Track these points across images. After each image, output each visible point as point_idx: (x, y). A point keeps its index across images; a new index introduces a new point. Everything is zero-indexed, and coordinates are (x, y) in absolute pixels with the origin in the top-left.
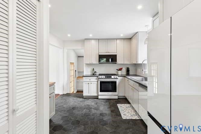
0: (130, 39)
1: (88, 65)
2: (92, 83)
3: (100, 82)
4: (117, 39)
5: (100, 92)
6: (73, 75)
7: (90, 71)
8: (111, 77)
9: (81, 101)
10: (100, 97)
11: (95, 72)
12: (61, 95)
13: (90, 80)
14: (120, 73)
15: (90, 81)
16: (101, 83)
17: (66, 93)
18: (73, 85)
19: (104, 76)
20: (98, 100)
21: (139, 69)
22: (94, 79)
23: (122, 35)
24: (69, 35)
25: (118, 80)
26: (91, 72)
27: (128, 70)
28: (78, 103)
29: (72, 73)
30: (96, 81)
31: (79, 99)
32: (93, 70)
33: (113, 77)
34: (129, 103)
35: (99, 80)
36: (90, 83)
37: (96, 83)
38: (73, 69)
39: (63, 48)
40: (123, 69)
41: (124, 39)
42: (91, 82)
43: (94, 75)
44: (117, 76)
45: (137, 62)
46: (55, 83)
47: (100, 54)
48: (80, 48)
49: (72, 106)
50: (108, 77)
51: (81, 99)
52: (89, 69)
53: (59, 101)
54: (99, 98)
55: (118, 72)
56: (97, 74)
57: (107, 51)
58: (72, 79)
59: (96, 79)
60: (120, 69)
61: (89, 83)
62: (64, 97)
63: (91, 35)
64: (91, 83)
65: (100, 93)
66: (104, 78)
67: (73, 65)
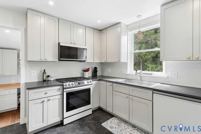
0: (101, 30)
2: (51, 98)
3: (67, 94)
4: (86, 27)
7: (36, 75)
11: (48, 76)
15: (47, 95)
16: (69, 95)
19: (73, 83)
20: (63, 127)
25: (92, 86)
26: (39, 77)
27: (95, 71)
30: (59, 93)
32: (44, 72)
33: (86, 82)
34: (112, 116)
35: (65, 92)
36: (46, 100)
37: (59, 97)
40: (90, 69)
42: (49, 98)
45: (119, 61)
47: (62, 45)
52: (35, 71)
54: (64, 124)
56: (52, 79)
57: (72, 42)
61: (43, 102)
64: (48, 100)
66: (74, 85)
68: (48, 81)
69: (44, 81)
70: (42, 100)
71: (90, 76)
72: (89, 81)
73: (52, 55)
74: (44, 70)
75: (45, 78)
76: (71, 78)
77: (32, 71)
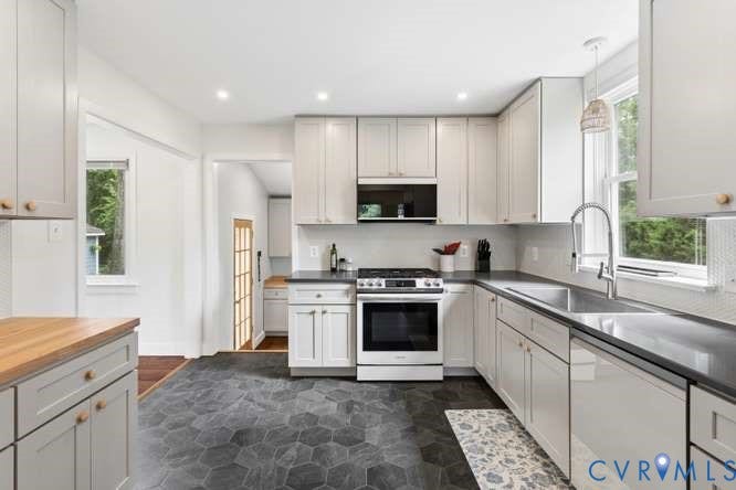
0: (496, 116)
2: (329, 309)
3: (365, 305)
4: (436, 117)
5: (365, 349)
6: (248, 270)
7: (318, 255)
8: (413, 284)
9: (278, 395)
10: (362, 374)
11: (342, 260)
12: (193, 360)
13: (319, 296)
14: (448, 264)
15: (320, 300)
16: (368, 308)
17: (212, 354)
18: (248, 314)
19: (383, 281)
20: (355, 385)
21: (535, 249)
22: (336, 293)
23: (462, 96)
24: (223, 95)
25: (446, 297)
26: (323, 262)
27: (483, 253)
28: (264, 406)
29: (244, 263)
30: (347, 300)
31: (267, 381)
32: (334, 251)
33: (420, 283)
35: (361, 299)
36: (319, 309)
37: (347, 309)
38: (248, 247)
39: (203, 158)
40: (461, 246)
41: (468, 117)
42: (325, 308)
43: (334, 273)
44: (440, 281)
45: (535, 216)
46: (137, 322)
47: (361, 182)
48: (276, 156)
49: (233, 420)
50: (399, 284)
51: (280, 385)
52: (316, 247)
53: (178, 394)
54: (359, 379)
55: (439, 263)
56: (350, 269)
57: (393, 171)
58: (243, 287)
59: (347, 292)
60: (451, 250)
61: (313, 313)
62: (204, 375)
63: (323, 96)
64: (324, 312)
65: (364, 357)
66: (383, 286)
67: (248, 230)
68: (342, 271)
69: (333, 270)
70: (313, 308)
71: (469, 269)
72: (432, 281)
74: (334, 246)
75: (334, 263)
76: (397, 270)
77: (312, 247)
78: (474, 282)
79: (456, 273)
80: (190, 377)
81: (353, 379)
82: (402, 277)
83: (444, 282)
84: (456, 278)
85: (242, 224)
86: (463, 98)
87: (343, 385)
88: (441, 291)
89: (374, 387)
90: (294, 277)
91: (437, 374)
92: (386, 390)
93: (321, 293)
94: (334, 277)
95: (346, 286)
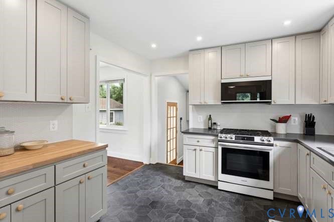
0: (320, 31)
1: (199, 107)
2: (203, 148)
3: (222, 148)
4: (272, 39)
5: (223, 173)
6: (175, 126)
7: (202, 120)
8: (253, 139)
9: (176, 188)
10: (221, 186)
11: (215, 123)
12: (146, 165)
13: (198, 142)
14: (281, 128)
15: (198, 144)
16: (225, 151)
17: (154, 163)
18: (174, 147)
19: (234, 136)
20: (217, 191)
22: (208, 141)
23: (287, 23)
24: (154, 46)
25: (276, 149)
26: (205, 125)
27: (309, 123)
28: (168, 192)
29: (173, 123)
30: (213, 145)
31: (174, 180)
32: (210, 118)
33: (257, 139)
35: (221, 145)
36: (198, 148)
37: (213, 150)
38: (175, 115)
39: (151, 75)
40: (292, 118)
41: (296, 35)
42: (201, 148)
44: (271, 139)
46: (107, 146)
47: (223, 81)
48: (182, 71)
50: (243, 139)
51: (179, 183)
52: (201, 117)
53: (136, 179)
54: (219, 188)
55: (275, 128)
56: (219, 128)
57: (243, 74)
58: (172, 134)
59: (213, 141)
60: (284, 120)
61: (195, 150)
62: (148, 172)
63: (199, 39)
64: (201, 150)
65: (222, 176)
66: (234, 139)
67: (175, 107)
68: (214, 129)
69: (210, 129)
70: (196, 147)
72: (265, 138)
73: (212, 96)
74: (210, 116)
75: (210, 125)
77: (199, 116)
78: (297, 141)
79: (287, 134)
80: (143, 172)
81: (216, 187)
82: (246, 134)
83: (274, 140)
84: (287, 137)
85: (170, 104)
86: (288, 24)
87: (210, 190)
88: (272, 145)
89: (228, 194)
90: (190, 131)
91: (270, 195)
92: (234, 197)
93: (200, 140)
94: (210, 132)
95: (212, 138)
